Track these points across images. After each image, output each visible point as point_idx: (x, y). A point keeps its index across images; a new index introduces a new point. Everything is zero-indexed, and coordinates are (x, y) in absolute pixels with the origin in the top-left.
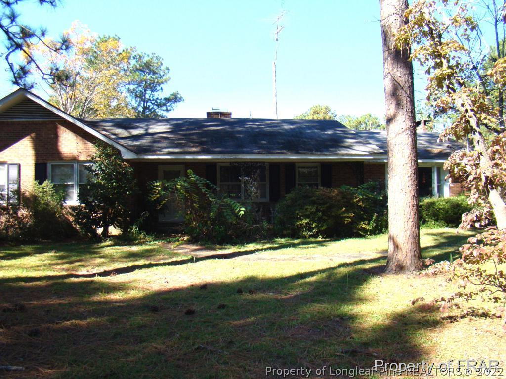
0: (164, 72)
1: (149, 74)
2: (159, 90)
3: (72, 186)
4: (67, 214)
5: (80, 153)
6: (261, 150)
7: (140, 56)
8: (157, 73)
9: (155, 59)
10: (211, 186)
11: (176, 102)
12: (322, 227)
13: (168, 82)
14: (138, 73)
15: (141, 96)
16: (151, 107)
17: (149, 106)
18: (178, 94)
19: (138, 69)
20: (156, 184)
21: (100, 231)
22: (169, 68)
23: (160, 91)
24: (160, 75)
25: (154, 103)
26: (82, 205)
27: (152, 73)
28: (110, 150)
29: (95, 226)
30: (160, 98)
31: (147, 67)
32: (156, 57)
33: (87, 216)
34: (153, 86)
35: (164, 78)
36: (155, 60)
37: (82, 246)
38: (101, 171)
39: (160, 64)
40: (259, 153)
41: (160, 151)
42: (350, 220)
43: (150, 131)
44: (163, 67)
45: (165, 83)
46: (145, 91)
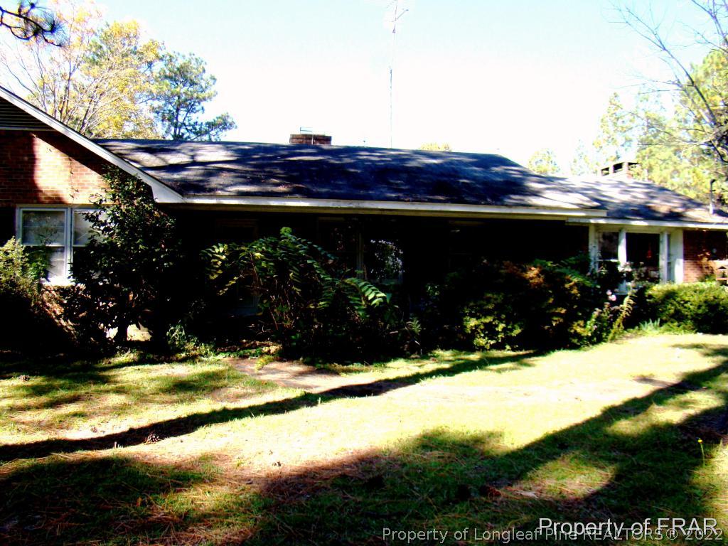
0: (208, 83)
1: (184, 86)
2: (198, 111)
3: (62, 250)
4: (50, 301)
5: (77, 191)
6: (401, 195)
7: (170, 56)
8: (196, 84)
9: (193, 62)
10: (322, 253)
11: (224, 128)
12: (511, 330)
13: (214, 98)
14: (167, 81)
15: (172, 119)
16: (185, 136)
17: (183, 134)
18: (228, 116)
19: (166, 77)
20: (217, 250)
21: (112, 333)
22: (216, 77)
23: (201, 111)
24: (202, 87)
25: (191, 130)
26: (79, 285)
27: (188, 84)
28: (133, 185)
29: (102, 325)
30: (199, 123)
31: (181, 75)
32: (196, 59)
33: (87, 305)
34: (190, 104)
35: (207, 91)
36: (194, 64)
37: (78, 363)
38: (116, 223)
39: (201, 71)
40: (398, 199)
41: (222, 189)
42: (561, 320)
43: (199, 159)
44: (205, 76)
45: (208, 100)
46: (178, 110)
